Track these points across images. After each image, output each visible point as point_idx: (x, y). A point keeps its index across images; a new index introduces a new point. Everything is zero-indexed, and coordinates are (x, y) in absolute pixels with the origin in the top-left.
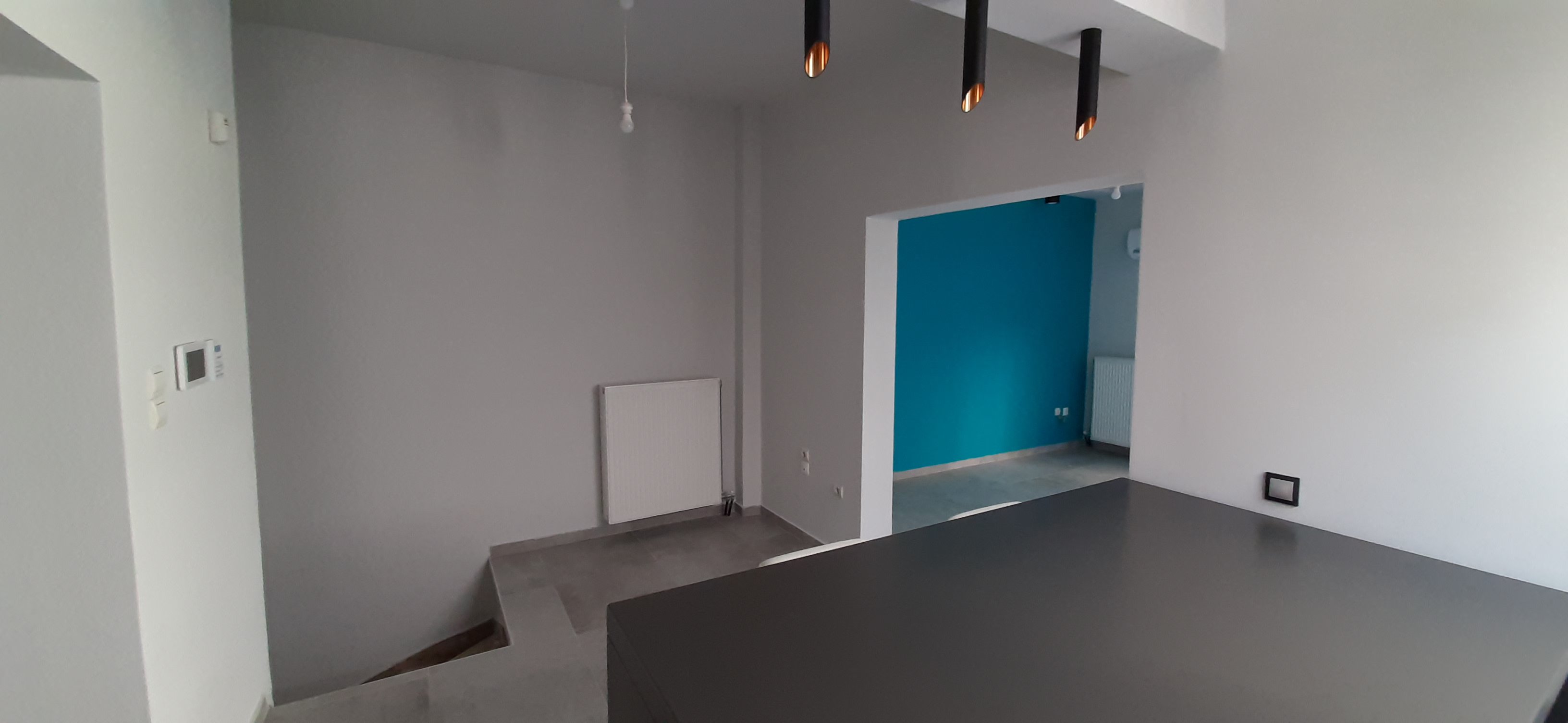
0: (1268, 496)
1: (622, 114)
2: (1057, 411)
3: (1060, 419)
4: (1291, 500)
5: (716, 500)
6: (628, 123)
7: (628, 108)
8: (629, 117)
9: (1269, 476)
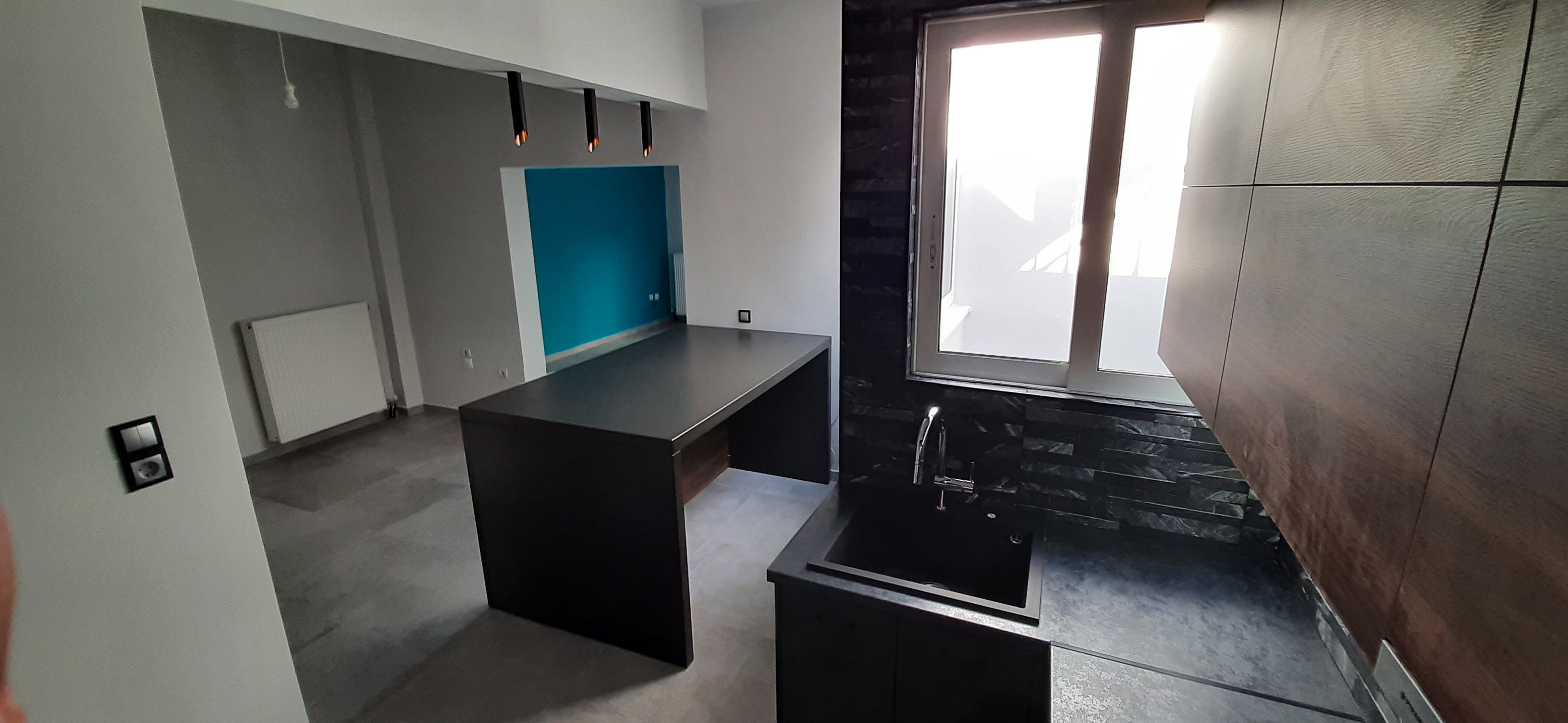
0: (741, 321)
1: (285, 93)
2: (651, 297)
3: (654, 302)
4: (748, 320)
5: (383, 406)
6: (293, 101)
7: (291, 88)
8: (293, 95)
9: (740, 311)
